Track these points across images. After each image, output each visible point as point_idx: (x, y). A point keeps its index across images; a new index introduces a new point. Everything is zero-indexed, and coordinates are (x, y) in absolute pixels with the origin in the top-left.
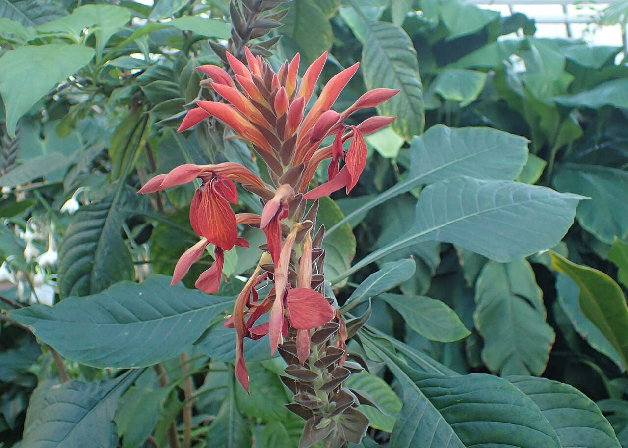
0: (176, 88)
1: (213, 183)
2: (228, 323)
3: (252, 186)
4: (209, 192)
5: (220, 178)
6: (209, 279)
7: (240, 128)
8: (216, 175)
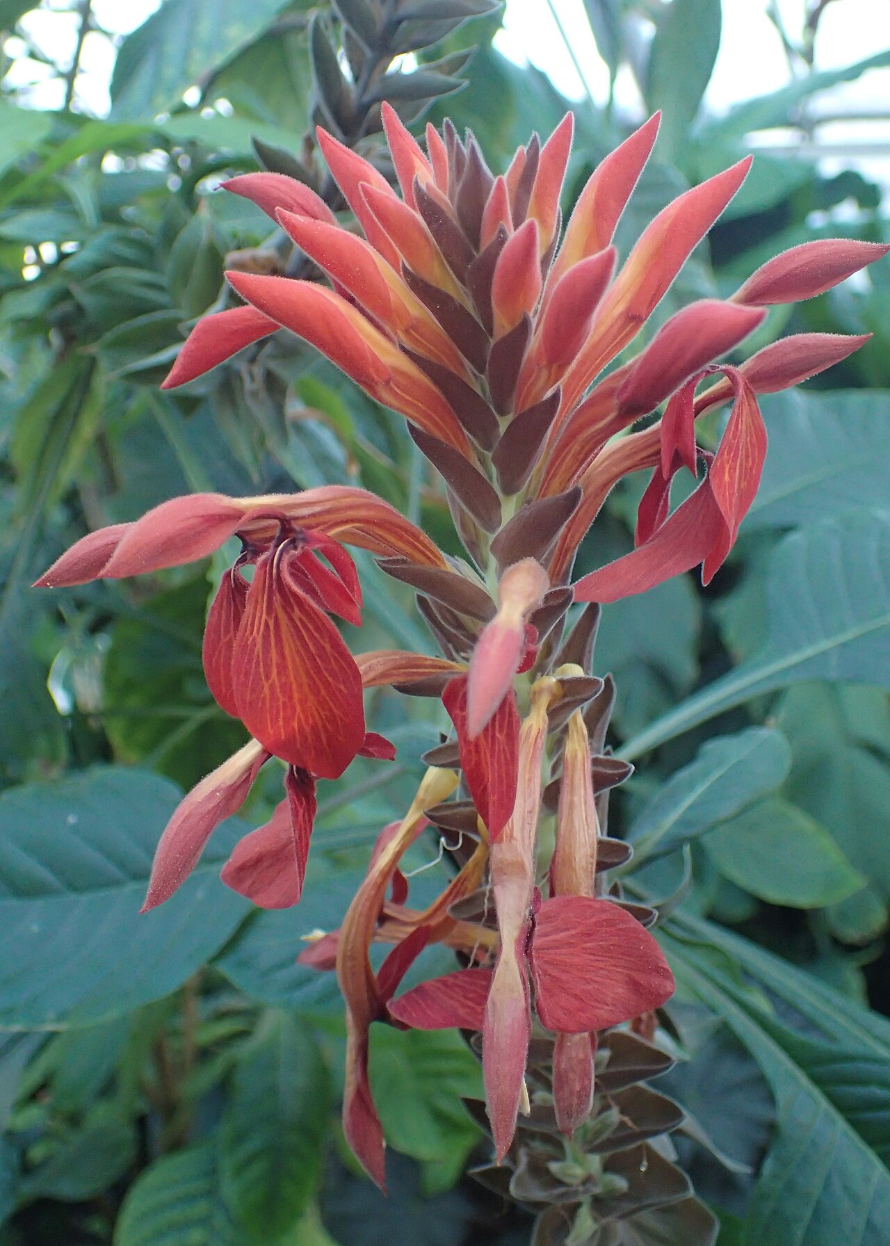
0: (160, 288)
1: (282, 557)
2: (315, 956)
3: (404, 562)
4: (271, 586)
5: (305, 540)
6: (265, 864)
7: (371, 370)
8: (292, 530)
